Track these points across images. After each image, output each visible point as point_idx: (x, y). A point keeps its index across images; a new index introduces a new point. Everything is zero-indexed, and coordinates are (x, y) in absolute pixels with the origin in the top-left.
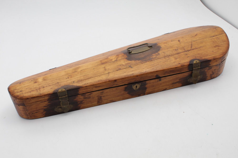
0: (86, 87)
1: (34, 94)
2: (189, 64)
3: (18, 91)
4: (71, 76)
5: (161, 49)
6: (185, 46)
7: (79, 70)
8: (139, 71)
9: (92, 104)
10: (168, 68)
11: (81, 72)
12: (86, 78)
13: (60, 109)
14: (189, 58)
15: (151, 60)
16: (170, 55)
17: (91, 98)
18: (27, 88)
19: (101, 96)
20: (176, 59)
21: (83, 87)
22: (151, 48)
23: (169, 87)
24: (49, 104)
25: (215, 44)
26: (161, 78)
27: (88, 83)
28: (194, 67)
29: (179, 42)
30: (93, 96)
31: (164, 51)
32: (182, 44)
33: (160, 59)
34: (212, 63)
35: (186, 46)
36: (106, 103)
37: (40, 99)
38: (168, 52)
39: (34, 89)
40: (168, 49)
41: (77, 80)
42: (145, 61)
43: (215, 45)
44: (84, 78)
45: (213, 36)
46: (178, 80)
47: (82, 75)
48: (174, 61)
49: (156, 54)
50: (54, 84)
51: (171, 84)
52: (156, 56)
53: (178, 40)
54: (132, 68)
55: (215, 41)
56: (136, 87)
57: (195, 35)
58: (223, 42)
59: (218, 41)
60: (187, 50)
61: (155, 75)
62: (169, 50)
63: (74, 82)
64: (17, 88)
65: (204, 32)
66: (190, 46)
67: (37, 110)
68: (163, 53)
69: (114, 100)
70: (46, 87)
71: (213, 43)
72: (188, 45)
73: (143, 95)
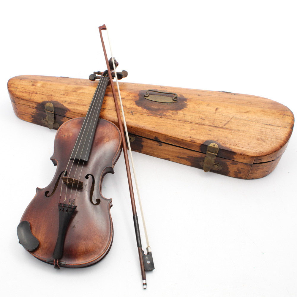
0: (74, 112)
1: (25, 97)
2: (202, 143)
3: (14, 87)
4: (67, 94)
5: (185, 108)
6: (217, 119)
7: (80, 91)
8: (138, 122)
10: (173, 136)
11: (79, 95)
12: (79, 103)
13: (46, 123)
14: (209, 136)
15: (161, 116)
16: (188, 122)
18: (23, 87)
20: (192, 129)
21: (71, 111)
22: (174, 102)
23: (173, 159)
24: (36, 112)
25: (261, 136)
26: (162, 143)
27: (77, 110)
28: (209, 151)
29: (215, 111)
31: (185, 113)
32: (216, 115)
33: (173, 121)
34: (237, 158)
35: (219, 120)
37: (28, 104)
38: (190, 116)
39: (28, 92)
40: (193, 112)
41: (70, 101)
42: (153, 114)
43: (259, 137)
44: (77, 103)
45: (269, 125)
46: (186, 157)
47: (78, 98)
48: (187, 131)
49: (174, 112)
50: (47, 94)
51: (176, 156)
52: (171, 115)
53: (217, 107)
54: (133, 115)
55: (266, 132)
56: (130, 139)
57: (246, 111)
58: (276, 139)
59: (270, 134)
60: (215, 126)
61: (154, 136)
62: (193, 114)
63: (66, 101)
64: (15, 83)
65: (264, 113)
66: (225, 122)
67: (25, 113)
68: (182, 115)
70: (39, 94)
71: (259, 134)
72: (223, 121)
73: (139, 152)
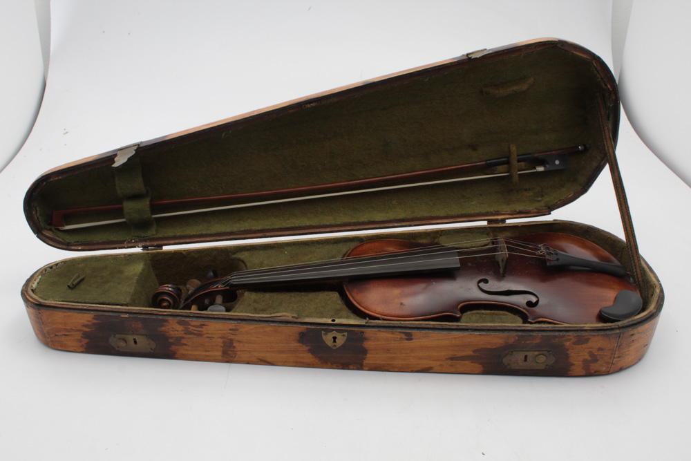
9: (207, 353)
17: (205, 336)
19: (231, 340)
23: (441, 365)
30: (210, 332)
36: (248, 363)
46: (469, 353)
51: (447, 357)
56: (335, 341)
69: (269, 360)
73: (358, 369)
